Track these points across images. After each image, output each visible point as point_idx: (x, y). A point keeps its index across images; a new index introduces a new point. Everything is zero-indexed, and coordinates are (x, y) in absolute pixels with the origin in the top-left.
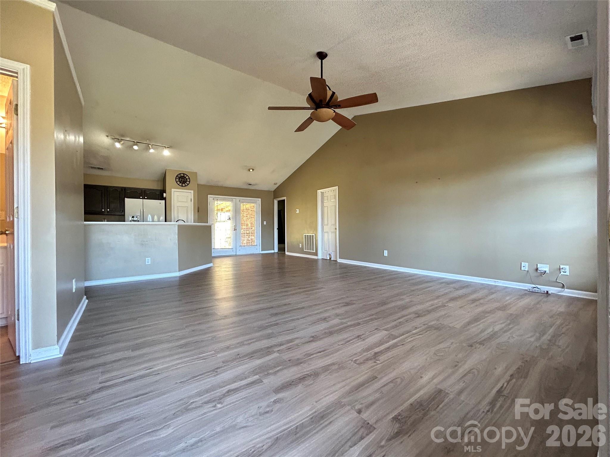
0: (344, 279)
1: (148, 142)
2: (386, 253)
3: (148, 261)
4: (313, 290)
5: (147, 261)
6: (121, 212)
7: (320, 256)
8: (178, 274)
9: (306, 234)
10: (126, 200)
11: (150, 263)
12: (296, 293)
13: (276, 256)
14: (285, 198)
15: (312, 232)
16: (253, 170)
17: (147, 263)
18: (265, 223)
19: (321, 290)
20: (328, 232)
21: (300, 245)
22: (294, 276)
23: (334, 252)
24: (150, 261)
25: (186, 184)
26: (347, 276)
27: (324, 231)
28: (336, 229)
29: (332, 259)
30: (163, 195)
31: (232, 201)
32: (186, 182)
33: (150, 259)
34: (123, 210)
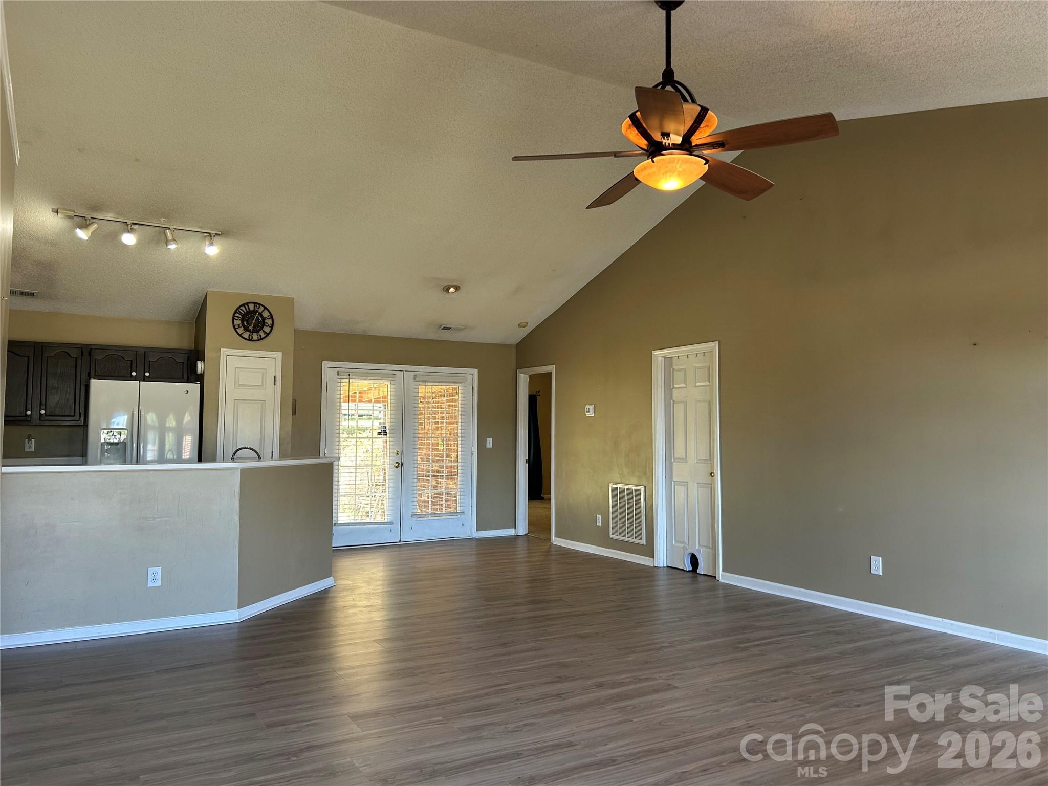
0: (740, 655)
1: (163, 222)
2: (877, 565)
3: (155, 577)
4: (640, 694)
5: (150, 577)
6: (77, 417)
7: (662, 559)
8: (234, 616)
9: (617, 483)
10: (95, 383)
11: (158, 583)
12: (590, 704)
13: (521, 550)
14: (551, 368)
15: (634, 481)
16: (457, 288)
17: (150, 584)
18: (489, 443)
19: (668, 695)
20: (686, 484)
21: (599, 516)
22: (582, 637)
23: (708, 547)
24: (159, 577)
25: (261, 333)
26: (748, 640)
27: (675, 479)
28: (712, 475)
29: (701, 570)
30: (195, 366)
31: (391, 376)
32: (261, 329)
33: (159, 570)
34: (82, 411)
